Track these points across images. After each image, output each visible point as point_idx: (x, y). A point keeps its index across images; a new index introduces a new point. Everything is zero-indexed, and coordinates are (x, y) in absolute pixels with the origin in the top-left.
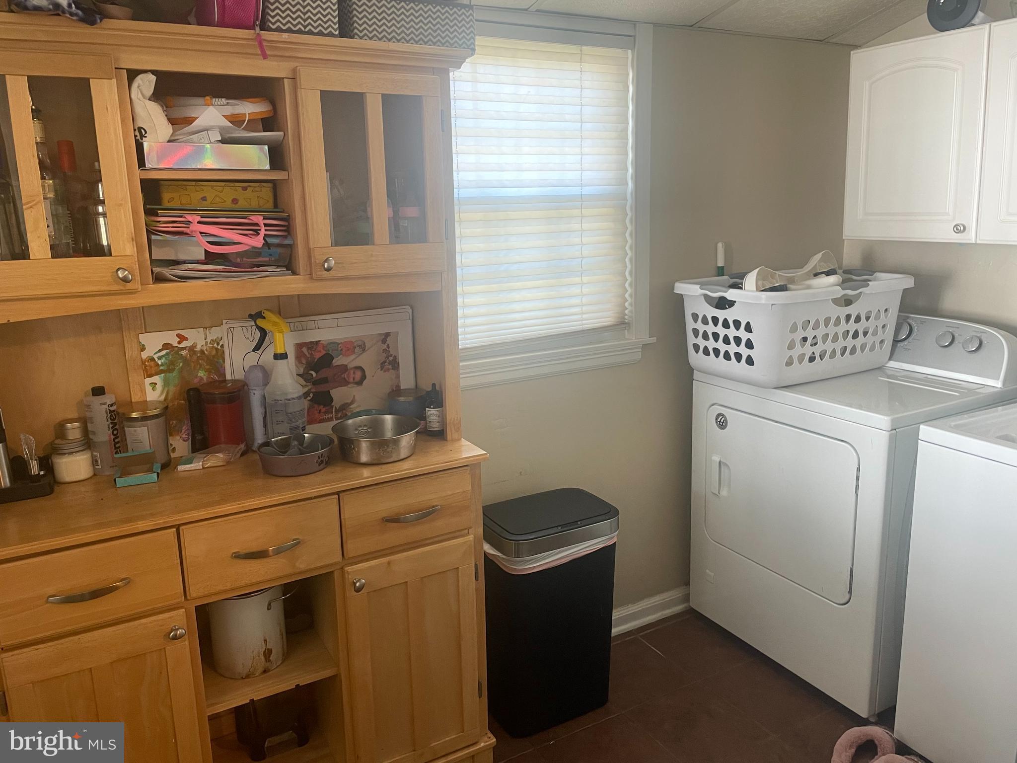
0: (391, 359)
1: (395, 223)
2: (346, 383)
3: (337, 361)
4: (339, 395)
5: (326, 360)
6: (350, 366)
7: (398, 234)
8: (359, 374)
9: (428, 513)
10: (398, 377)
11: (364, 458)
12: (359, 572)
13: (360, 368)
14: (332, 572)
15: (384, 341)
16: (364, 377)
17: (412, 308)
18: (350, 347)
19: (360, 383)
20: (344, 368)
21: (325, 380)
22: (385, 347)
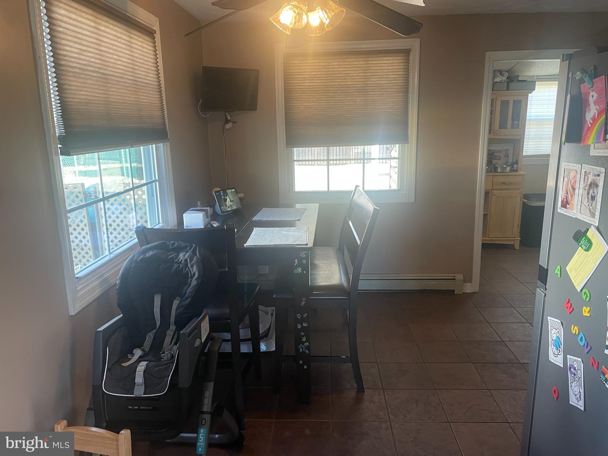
0: (507, 155)
1: (512, 124)
2: (496, 159)
3: (495, 154)
4: (494, 162)
5: (493, 154)
6: (498, 155)
7: (513, 127)
8: (499, 158)
9: (511, 184)
10: (508, 159)
11: (499, 171)
12: (495, 192)
13: (499, 156)
14: (489, 192)
15: (506, 151)
16: (500, 158)
17: (514, 144)
18: (498, 151)
19: (499, 159)
20: (496, 156)
21: (492, 158)
22: (506, 152)
